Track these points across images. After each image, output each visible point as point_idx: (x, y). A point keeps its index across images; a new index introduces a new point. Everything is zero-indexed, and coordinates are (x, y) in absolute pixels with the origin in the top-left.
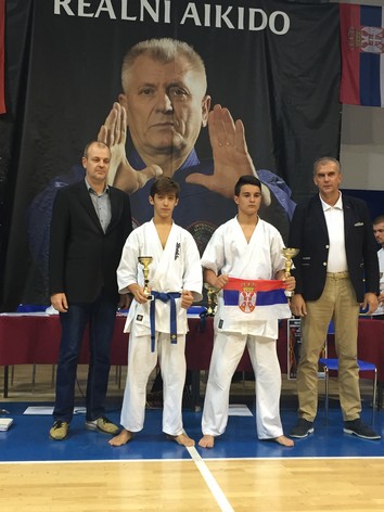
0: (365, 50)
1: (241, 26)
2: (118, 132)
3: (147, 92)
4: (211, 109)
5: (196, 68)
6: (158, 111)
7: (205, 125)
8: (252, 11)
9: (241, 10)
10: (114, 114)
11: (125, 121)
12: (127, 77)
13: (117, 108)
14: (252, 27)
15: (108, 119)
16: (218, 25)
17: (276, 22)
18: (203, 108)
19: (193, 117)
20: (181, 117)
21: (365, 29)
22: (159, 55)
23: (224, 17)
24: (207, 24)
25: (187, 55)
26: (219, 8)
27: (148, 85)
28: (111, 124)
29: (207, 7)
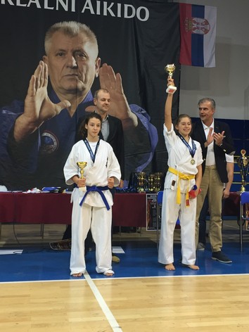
0: (195, 32)
1: (119, 15)
2: (43, 79)
3: (61, 55)
4: (101, 66)
5: (91, 40)
6: (68, 67)
7: (97, 76)
8: (126, 6)
9: (119, 5)
10: (40, 68)
11: (47, 73)
12: (48, 45)
13: (42, 64)
14: (126, 16)
15: (36, 71)
16: (105, 14)
17: (141, 13)
18: (96, 65)
19: (90, 71)
20: (82, 71)
21: (194, 19)
22: (68, 32)
23: (109, 9)
24: (98, 13)
25: (86, 32)
26: (105, 3)
27: (61, 50)
28: (38, 74)
29: (98, 3)
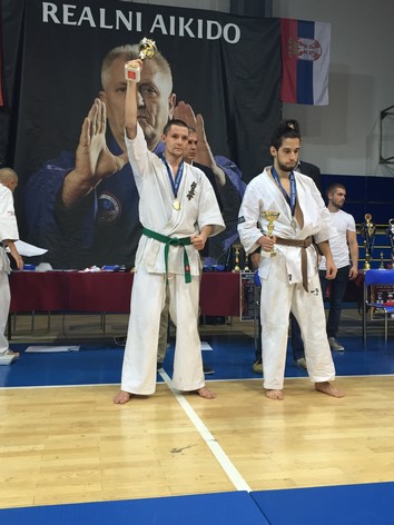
0: (301, 57)
1: (200, 36)
2: (99, 123)
3: (123, 90)
4: (176, 105)
5: (163, 70)
7: (171, 118)
8: (209, 23)
9: (200, 22)
10: (95, 108)
11: (105, 115)
12: (106, 77)
13: (98, 103)
14: (209, 37)
16: (182, 34)
17: (229, 33)
18: (170, 104)
19: (161, 111)
20: (152, 111)
21: (301, 40)
24: (173, 32)
25: (156, 59)
26: (182, 20)
27: (123, 84)
28: (93, 117)
29: (172, 19)
